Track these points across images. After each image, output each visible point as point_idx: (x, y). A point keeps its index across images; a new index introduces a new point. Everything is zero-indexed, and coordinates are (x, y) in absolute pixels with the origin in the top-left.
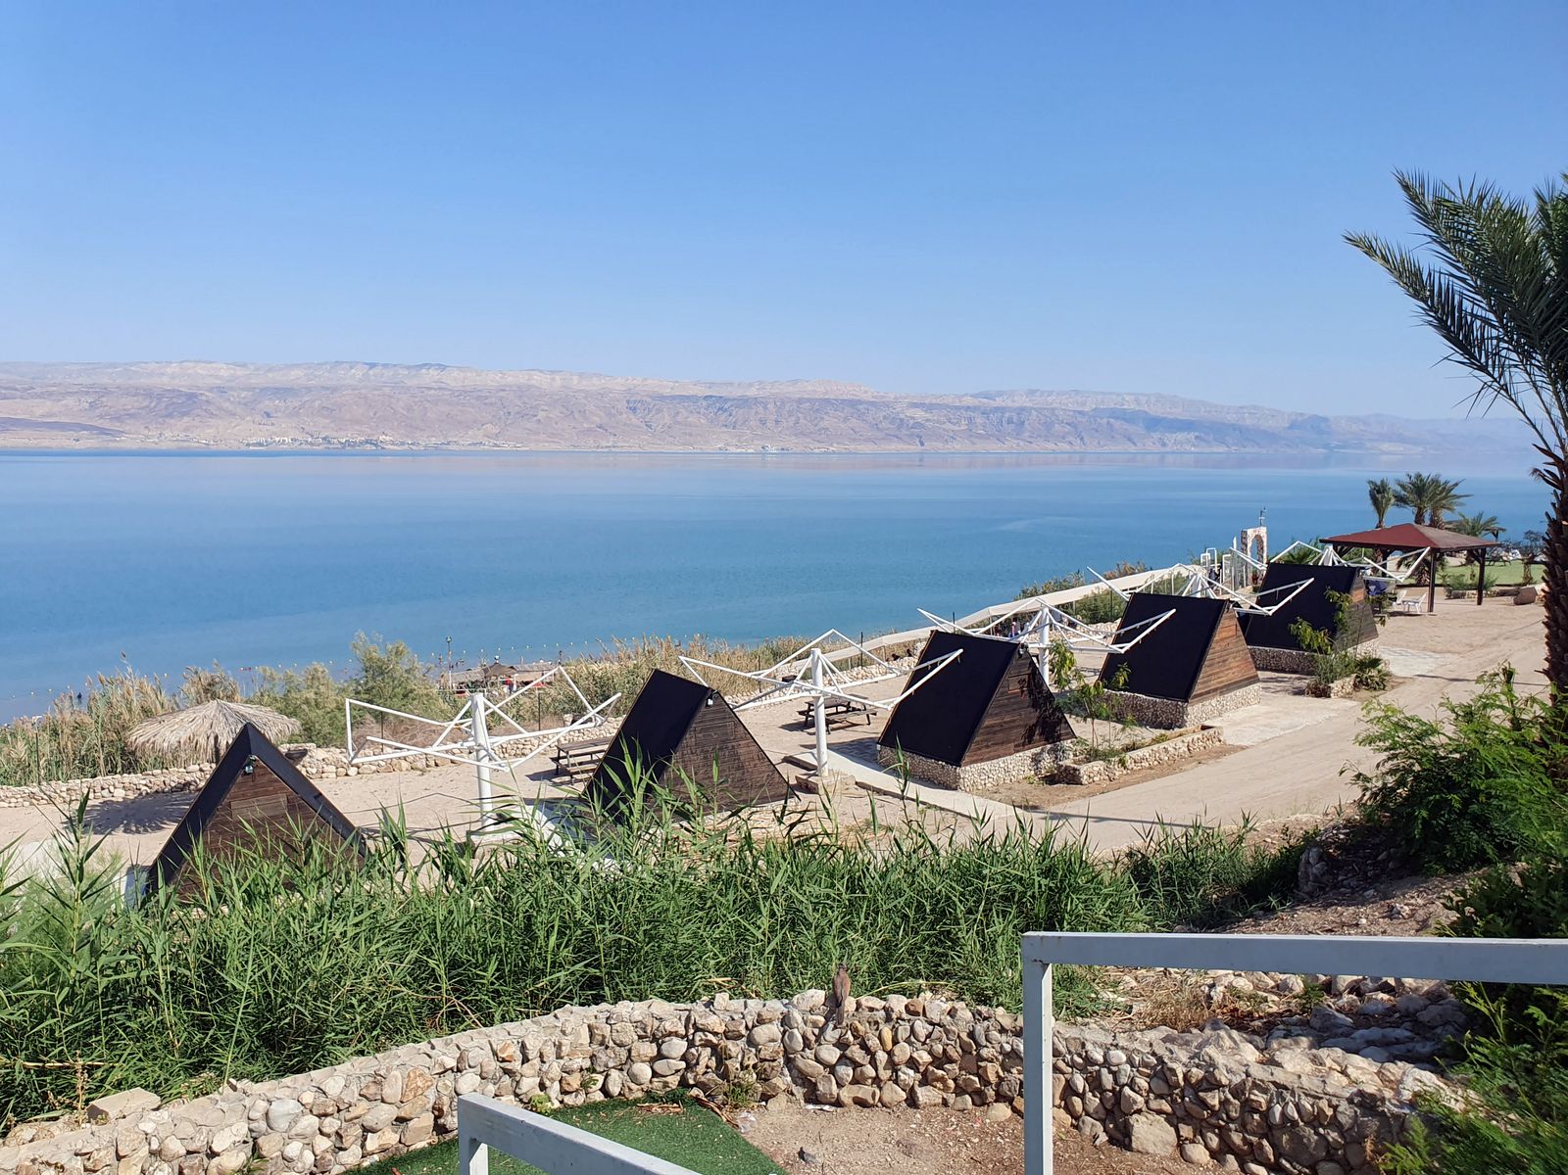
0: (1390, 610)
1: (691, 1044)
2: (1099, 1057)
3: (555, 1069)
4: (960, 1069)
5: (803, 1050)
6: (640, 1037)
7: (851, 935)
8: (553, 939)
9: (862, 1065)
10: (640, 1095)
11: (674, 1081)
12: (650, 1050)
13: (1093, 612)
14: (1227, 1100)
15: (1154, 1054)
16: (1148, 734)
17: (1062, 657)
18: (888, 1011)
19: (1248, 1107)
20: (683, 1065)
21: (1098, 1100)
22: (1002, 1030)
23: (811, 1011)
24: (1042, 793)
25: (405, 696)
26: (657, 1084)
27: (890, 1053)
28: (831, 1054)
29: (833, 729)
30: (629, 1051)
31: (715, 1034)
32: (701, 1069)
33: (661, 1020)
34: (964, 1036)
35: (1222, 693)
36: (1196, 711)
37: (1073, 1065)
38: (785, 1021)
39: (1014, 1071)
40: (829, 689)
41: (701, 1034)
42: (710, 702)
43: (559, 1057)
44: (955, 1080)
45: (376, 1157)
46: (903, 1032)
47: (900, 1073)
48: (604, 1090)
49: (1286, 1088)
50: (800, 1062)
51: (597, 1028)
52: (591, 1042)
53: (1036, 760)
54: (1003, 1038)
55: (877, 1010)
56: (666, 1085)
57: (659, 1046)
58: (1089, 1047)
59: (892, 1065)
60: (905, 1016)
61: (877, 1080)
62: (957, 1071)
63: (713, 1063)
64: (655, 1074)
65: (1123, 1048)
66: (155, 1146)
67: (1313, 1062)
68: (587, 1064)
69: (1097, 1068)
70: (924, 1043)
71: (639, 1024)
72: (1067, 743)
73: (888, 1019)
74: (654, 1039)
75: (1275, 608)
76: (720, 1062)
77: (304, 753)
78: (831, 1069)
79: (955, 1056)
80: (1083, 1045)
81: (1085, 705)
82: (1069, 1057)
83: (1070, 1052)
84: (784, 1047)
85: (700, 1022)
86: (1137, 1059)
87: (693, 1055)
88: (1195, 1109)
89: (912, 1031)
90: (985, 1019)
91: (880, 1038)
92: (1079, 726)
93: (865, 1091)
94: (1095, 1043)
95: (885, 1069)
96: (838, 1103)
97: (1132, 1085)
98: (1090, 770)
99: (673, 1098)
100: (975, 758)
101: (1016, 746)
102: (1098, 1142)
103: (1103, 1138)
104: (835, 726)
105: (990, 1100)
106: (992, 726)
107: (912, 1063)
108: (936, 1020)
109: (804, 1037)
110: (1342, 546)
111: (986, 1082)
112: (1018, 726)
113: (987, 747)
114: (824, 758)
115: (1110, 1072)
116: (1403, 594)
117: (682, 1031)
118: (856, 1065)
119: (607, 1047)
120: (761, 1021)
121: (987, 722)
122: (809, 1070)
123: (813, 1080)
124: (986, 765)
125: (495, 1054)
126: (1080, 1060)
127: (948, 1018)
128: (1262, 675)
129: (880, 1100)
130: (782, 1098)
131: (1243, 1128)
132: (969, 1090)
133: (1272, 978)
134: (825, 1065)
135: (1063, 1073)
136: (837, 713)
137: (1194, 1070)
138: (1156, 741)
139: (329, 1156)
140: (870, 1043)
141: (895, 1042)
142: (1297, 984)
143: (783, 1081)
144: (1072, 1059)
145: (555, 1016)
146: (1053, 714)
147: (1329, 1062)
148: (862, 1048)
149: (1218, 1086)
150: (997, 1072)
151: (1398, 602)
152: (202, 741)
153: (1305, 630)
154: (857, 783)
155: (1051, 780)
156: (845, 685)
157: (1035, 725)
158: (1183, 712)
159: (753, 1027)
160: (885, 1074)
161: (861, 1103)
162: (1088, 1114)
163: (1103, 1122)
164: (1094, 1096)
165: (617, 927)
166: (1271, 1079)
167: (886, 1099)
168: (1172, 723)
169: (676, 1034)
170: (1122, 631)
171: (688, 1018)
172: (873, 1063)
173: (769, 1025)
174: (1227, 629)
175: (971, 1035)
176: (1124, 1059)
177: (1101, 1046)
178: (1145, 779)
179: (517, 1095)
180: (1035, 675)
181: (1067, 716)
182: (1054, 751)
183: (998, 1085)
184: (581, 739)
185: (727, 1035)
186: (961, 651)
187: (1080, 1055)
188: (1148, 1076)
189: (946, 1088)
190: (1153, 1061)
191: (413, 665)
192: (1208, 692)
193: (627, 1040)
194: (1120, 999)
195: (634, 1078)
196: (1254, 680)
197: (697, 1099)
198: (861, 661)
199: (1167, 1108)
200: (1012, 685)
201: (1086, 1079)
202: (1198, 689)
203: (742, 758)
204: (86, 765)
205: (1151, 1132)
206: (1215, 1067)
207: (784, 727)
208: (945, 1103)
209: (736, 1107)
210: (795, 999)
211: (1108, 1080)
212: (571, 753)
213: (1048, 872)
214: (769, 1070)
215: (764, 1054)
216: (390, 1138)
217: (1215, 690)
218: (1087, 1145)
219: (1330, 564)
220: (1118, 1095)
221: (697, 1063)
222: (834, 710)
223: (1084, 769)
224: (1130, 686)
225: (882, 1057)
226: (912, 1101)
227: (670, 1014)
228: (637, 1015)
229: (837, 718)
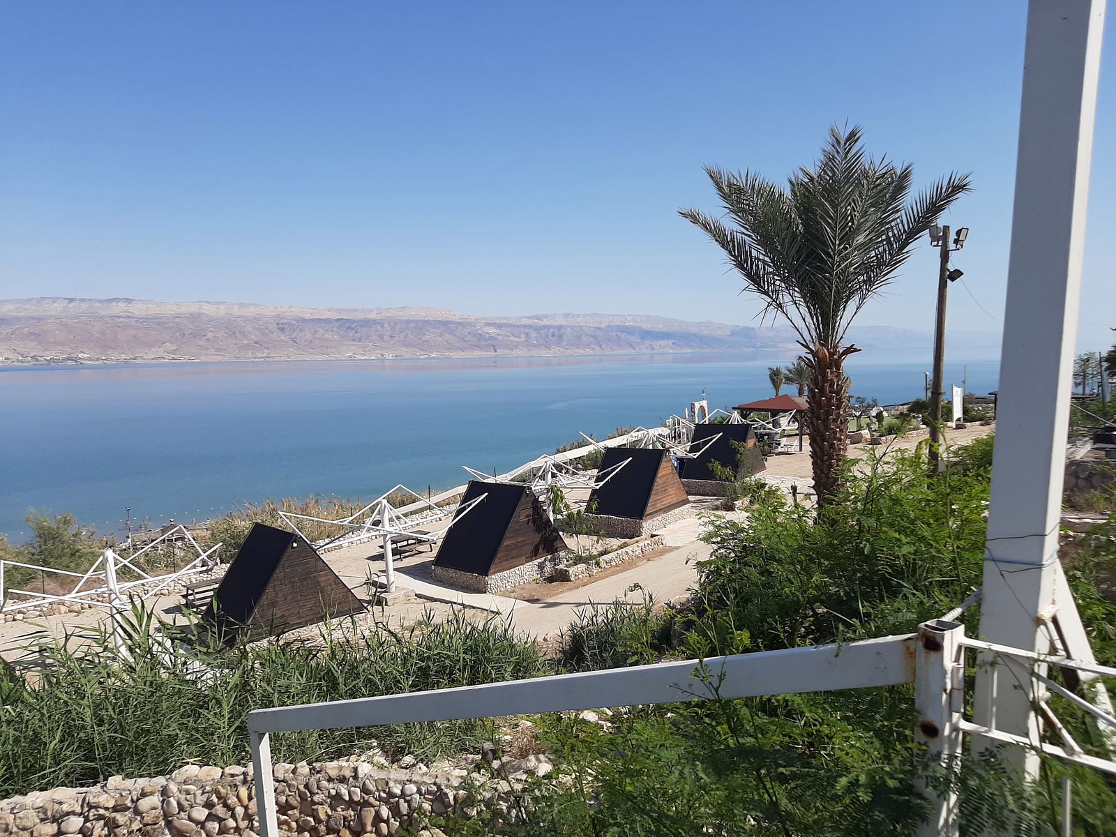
0: (777, 451)
1: (87, 820)
2: (397, 791)
4: (300, 813)
5: (179, 813)
6: (42, 820)
9: (226, 819)
12: (51, 829)
13: (582, 464)
15: (435, 784)
16: (615, 542)
17: (556, 495)
18: (245, 775)
19: (497, 814)
21: (398, 823)
22: (330, 780)
23: (185, 782)
27: (246, 808)
28: (200, 814)
29: (405, 557)
30: (32, 832)
31: (107, 809)
33: (61, 803)
34: (301, 787)
35: (665, 512)
36: (648, 525)
37: (380, 799)
38: (165, 792)
39: (339, 809)
41: (93, 810)
42: (295, 545)
44: (297, 822)
47: (254, 822)
50: (176, 823)
53: (541, 566)
54: (331, 785)
55: (237, 775)
57: (59, 825)
58: (391, 784)
59: (249, 817)
61: (237, 830)
62: (298, 815)
63: (105, 832)
65: (415, 782)
69: (397, 799)
71: (42, 810)
72: (562, 554)
73: (245, 782)
74: (55, 820)
75: (698, 454)
76: (111, 831)
78: (202, 824)
79: (294, 803)
80: (387, 783)
81: (574, 524)
82: (377, 793)
83: (378, 790)
84: (164, 812)
85: (93, 800)
86: (423, 789)
87: (88, 828)
90: (318, 772)
91: (238, 797)
92: (571, 542)
94: (395, 781)
95: (243, 820)
97: (420, 809)
98: (576, 571)
100: (497, 569)
101: (526, 558)
104: (406, 554)
105: (322, 833)
106: (508, 546)
108: (281, 777)
109: (179, 804)
110: (744, 411)
111: (318, 820)
112: (527, 544)
113: (507, 560)
114: (392, 579)
115: (405, 801)
116: (784, 441)
117: (78, 810)
118: (220, 820)
119: (11, 833)
120: (144, 794)
121: (506, 543)
122: (184, 828)
123: (188, 835)
124: (506, 573)
126: (384, 795)
127: (291, 775)
128: (691, 498)
132: (308, 828)
134: (197, 822)
135: (373, 806)
136: (408, 545)
137: (461, 792)
138: (621, 547)
140: (230, 802)
144: (379, 795)
146: (551, 534)
148: (224, 806)
149: (476, 801)
150: (326, 812)
151: (782, 445)
153: (717, 467)
154: (416, 595)
155: (550, 580)
156: (407, 527)
157: (539, 544)
158: (640, 526)
159: (138, 799)
160: (243, 824)
164: (395, 820)
168: (633, 534)
169: (73, 813)
170: (600, 474)
171: (84, 799)
172: (233, 816)
173: (151, 797)
174: (666, 471)
175: (306, 786)
176: (415, 790)
177: (400, 783)
178: (612, 574)
180: (536, 504)
181: (561, 533)
182: (552, 560)
183: (328, 821)
185: (116, 809)
186: (486, 494)
187: (384, 791)
188: (431, 801)
190: (435, 788)
192: (656, 512)
193: (29, 824)
196: (686, 502)
198: (429, 508)
200: (522, 514)
201: (390, 809)
202: (649, 510)
203: (322, 585)
207: (369, 558)
210: (173, 775)
211: (404, 807)
212: (196, 591)
214: (151, 832)
215: (147, 819)
217: (660, 510)
219: (736, 423)
220: (411, 817)
221: (92, 835)
222: (405, 543)
223: (572, 570)
224: (599, 511)
225: (240, 811)
227: (67, 796)
228: (39, 803)
229: (407, 548)
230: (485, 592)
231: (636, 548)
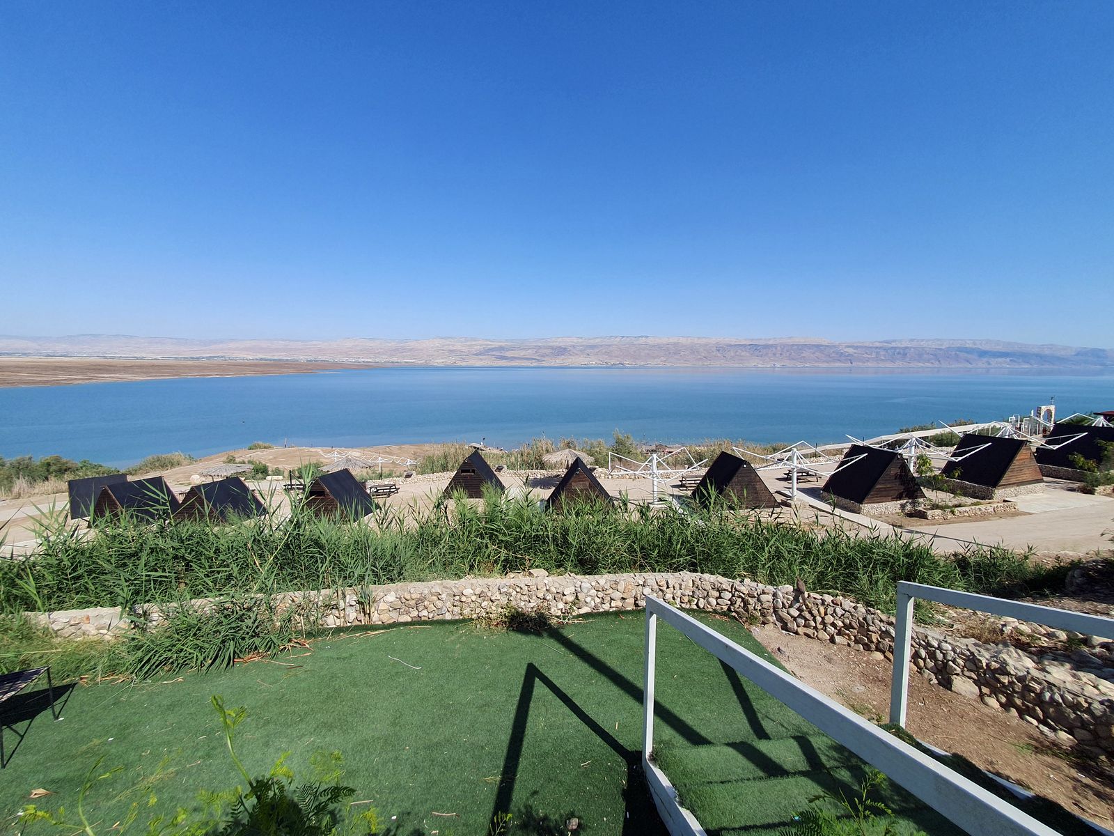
1: (733, 595)
2: (935, 644)
3: (679, 593)
4: (858, 633)
5: (782, 608)
6: (712, 588)
9: (809, 620)
10: (711, 610)
11: (725, 608)
12: (717, 594)
13: (940, 442)
14: (1013, 682)
15: (968, 650)
16: (969, 500)
17: (923, 461)
18: (823, 602)
19: (1027, 689)
20: (729, 603)
21: (933, 663)
22: (881, 621)
23: (787, 593)
24: (906, 521)
25: (629, 453)
26: (718, 607)
27: (823, 618)
28: (795, 613)
29: (800, 482)
30: (708, 593)
31: (744, 594)
32: (737, 606)
33: (721, 584)
35: (1018, 486)
36: (999, 493)
37: (920, 645)
38: (775, 595)
39: (887, 640)
40: (799, 466)
41: (737, 592)
42: (745, 466)
43: (680, 589)
44: (855, 637)
45: (614, 609)
46: (830, 611)
47: (827, 628)
48: (697, 605)
49: (1054, 686)
50: (780, 613)
51: (696, 582)
52: (693, 586)
53: (903, 506)
54: (882, 624)
55: (818, 599)
56: (722, 608)
57: (720, 593)
58: (930, 638)
59: (823, 623)
60: (831, 604)
61: (815, 628)
62: (856, 633)
63: (742, 605)
64: (718, 604)
65: (950, 643)
66: (548, 588)
67: (1073, 676)
68: (691, 594)
69: (934, 649)
70: (840, 618)
71: (712, 584)
72: (921, 500)
73: (823, 604)
74: (718, 590)
75: (1058, 446)
76: (745, 605)
77: (595, 469)
78: (795, 619)
79: (856, 626)
80: (926, 637)
81: (934, 484)
83: (918, 639)
84: (774, 605)
85: (737, 588)
86: (958, 650)
87: (734, 600)
88: (992, 682)
89: (835, 611)
90: (872, 614)
91: (818, 611)
92: (928, 493)
93: (810, 631)
94: (933, 638)
95: (820, 624)
96: (797, 633)
97: (954, 661)
98: (933, 513)
99: (724, 614)
100: (870, 501)
101: (892, 498)
102: (931, 682)
103: (935, 681)
105: (873, 649)
106: (880, 488)
107: (833, 625)
108: (847, 609)
109: (783, 603)
110: (1110, 416)
111: (871, 641)
112: (895, 490)
113: (877, 497)
114: (795, 493)
115: (941, 652)
117: (730, 590)
118: (806, 619)
119: (699, 590)
120: (764, 593)
121: (878, 486)
122: (784, 617)
123: (786, 621)
124: (876, 505)
125: (657, 583)
126: (924, 643)
127: (853, 610)
129: (817, 636)
130: (771, 625)
131: (1023, 697)
132: (862, 643)
133: (1045, 630)
134: (792, 616)
135: (914, 647)
136: (802, 476)
137: (993, 663)
138: (973, 504)
139: (599, 605)
140: (813, 612)
141: (826, 614)
142: (1063, 636)
143: (772, 618)
144: (919, 642)
145: (680, 574)
146: (914, 486)
147: (1085, 680)
148: (809, 613)
149: (1008, 674)
150: (877, 638)
152: (564, 462)
153: (1081, 460)
154: (810, 505)
155: (910, 515)
156: (807, 465)
157: (903, 491)
158: (993, 492)
159: (760, 594)
160: (820, 627)
161: (808, 635)
162: (926, 668)
163: (935, 674)
164: (931, 661)
165: (704, 545)
166: (1044, 679)
167: (820, 636)
168: (987, 496)
169: (727, 590)
170: (957, 451)
171: (732, 586)
172: (814, 620)
173: (767, 595)
174: (1023, 455)
176: (950, 648)
177: (937, 640)
178: (966, 521)
179: (664, 599)
180: (905, 467)
181: (922, 488)
182: (913, 503)
183: (878, 644)
184: (691, 475)
185: (749, 595)
186: (867, 454)
187: (924, 641)
188: (964, 659)
189: (850, 639)
190: (968, 653)
191: (632, 442)
192: (1009, 484)
193: (707, 588)
194: (946, 620)
195: (709, 603)
196: (1040, 481)
197: (734, 617)
198: (815, 455)
199: (975, 677)
200: (893, 471)
201: (927, 653)
202: (1002, 482)
203: (757, 489)
204: (530, 466)
205: (964, 686)
206: (1007, 665)
207: (777, 479)
208: (849, 645)
209: (751, 624)
210: (779, 587)
211: (940, 656)
212: (687, 479)
213: (907, 556)
214: (766, 613)
215: (764, 606)
216: (620, 604)
217: (1014, 484)
218: (926, 684)
220: (945, 664)
221: (735, 603)
222: (801, 474)
223: (929, 513)
224: (959, 477)
225: (819, 619)
226: (832, 640)
227: (725, 582)
228: (712, 580)
230: (859, 513)
231: (989, 507)
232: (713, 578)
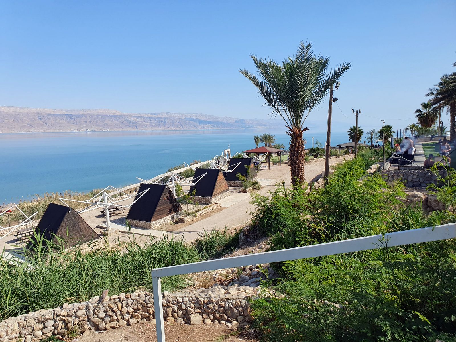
1: (56, 321)
2: (181, 300)
3: (6, 339)
5: (93, 315)
6: (37, 323)
7: (113, 277)
8: (9, 296)
9: (112, 316)
11: (50, 334)
12: (41, 326)
13: (187, 175)
14: (215, 305)
15: (195, 297)
16: (202, 207)
17: (178, 188)
18: (119, 298)
19: (220, 306)
20: (53, 328)
21: (181, 313)
23: (96, 303)
24: (175, 227)
26: (44, 336)
27: (121, 311)
28: (102, 315)
29: (112, 216)
30: (33, 328)
31: (64, 316)
32: (59, 328)
33: (44, 315)
34: (143, 302)
35: (220, 194)
36: (214, 199)
37: (174, 304)
38: (87, 308)
40: (110, 204)
41: (58, 317)
42: (70, 212)
43: (7, 335)
44: (141, 315)
46: (124, 304)
47: (124, 316)
49: (229, 299)
50: (93, 319)
51: (21, 323)
52: (19, 328)
53: (172, 218)
55: (116, 299)
56: (47, 336)
57: (44, 324)
58: (178, 298)
59: (122, 314)
60: (125, 299)
61: (117, 320)
62: (141, 312)
63: (64, 325)
64: (43, 333)
65: (187, 297)
67: (238, 290)
68: (18, 335)
69: (180, 303)
70: (131, 306)
71: (37, 319)
72: (181, 212)
73: (120, 301)
74: (42, 322)
75: (232, 170)
76: (66, 325)
78: (103, 319)
79: (140, 307)
80: (176, 298)
81: (185, 200)
82: (173, 302)
83: (173, 301)
84: (87, 316)
85: (58, 313)
86: (191, 299)
87: (56, 324)
88: (207, 310)
89: (127, 303)
90: (149, 295)
91: (117, 307)
92: (184, 207)
93: (114, 324)
94: (179, 297)
95: (119, 316)
96: (106, 329)
97: (190, 307)
98: (187, 219)
99: (50, 339)
100: (155, 219)
101: (166, 214)
102: (182, 324)
103: (183, 323)
104: (112, 215)
105: (151, 319)
106: (159, 209)
107: (128, 313)
108: (134, 298)
109: (94, 312)
111: (150, 314)
112: (167, 209)
113: (158, 215)
114: (109, 225)
115: (184, 304)
117: (52, 318)
118: (110, 316)
119: (25, 328)
120: (79, 309)
121: (158, 208)
122: (96, 321)
123: (97, 324)
124: (158, 221)
126: (176, 302)
127: (138, 297)
128: (230, 188)
129: (119, 325)
130: (88, 332)
131: (219, 312)
132: (145, 317)
133: (231, 270)
134: (101, 318)
135: (171, 307)
136: (113, 211)
137: (206, 299)
138: (204, 208)
140: (114, 309)
141: (122, 307)
142: (236, 270)
143: (88, 326)
145: (5, 322)
146: (176, 204)
147: (242, 290)
148: (112, 311)
149: (212, 302)
150: (153, 310)
151: (262, 167)
154: (120, 231)
155: (177, 223)
156: (115, 202)
157: (172, 208)
158: (211, 200)
159: (77, 311)
160: (119, 318)
161: (113, 328)
162: (179, 317)
163: (183, 318)
164: (180, 312)
165: (33, 288)
166: (225, 297)
167: (120, 325)
168: (208, 203)
169: (50, 319)
170: (194, 179)
171: (54, 313)
172: (116, 315)
173: (82, 310)
174: (221, 176)
175: (145, 301)
176: (188, 299)
177: (181, 297)
178: (202, 219)
180: (171, 193)
181: (180, 204)
182: (177, 214)
183: (153, 314)
184: (25, 228)
185: (67, 316)
186: (149, 189)
187: (176, 301)
188: (194, 303)
189: (138, 318)
190: (195, 298)
192: (217, 194)
193: (32, 324)
194: (192, 282)
195: (35, 336)
196: (228, 190)
197: (59, 338)
198: (121, 194)
199: (200, 311)
200: (165, 197)
201: (178, 307)
202: (214, 193)
203: (82, 228)
205: (196, 318)
206: (211, 297)
207: (96, 217)
208: (138, 322)
209: (72, 338)
210: (90, 300)
211: (183, 306)
212: (21, 233)
213: (171, 250)
214: (83, 324)
215: (81, 319)
217: (219, 193)
218: (179, 326)
219: (245, 158)
220: (186, 310)
221: (58, 327)
222: (112, 210)
223: (185, 218)
224: (196, 194)
225: (118, 312)
226: (128, 324)
227: (47, 313)
228: (36, 316)
229: (113, 212)
230: (150, 229)
231: (210, 209)
232: (36, 314)
